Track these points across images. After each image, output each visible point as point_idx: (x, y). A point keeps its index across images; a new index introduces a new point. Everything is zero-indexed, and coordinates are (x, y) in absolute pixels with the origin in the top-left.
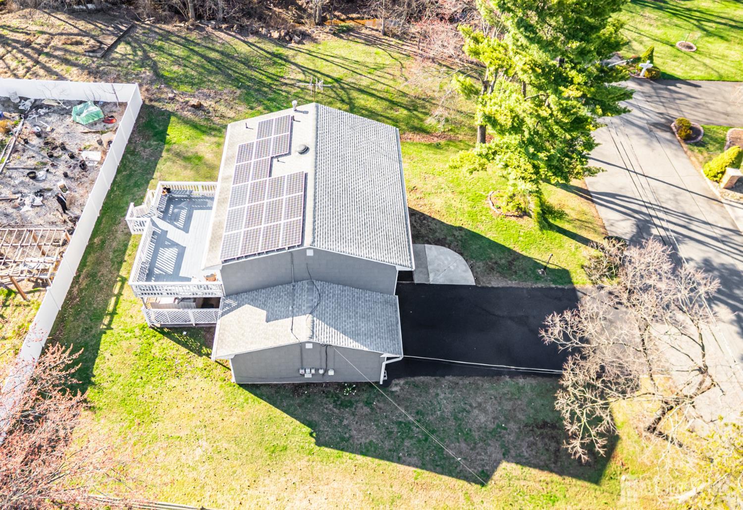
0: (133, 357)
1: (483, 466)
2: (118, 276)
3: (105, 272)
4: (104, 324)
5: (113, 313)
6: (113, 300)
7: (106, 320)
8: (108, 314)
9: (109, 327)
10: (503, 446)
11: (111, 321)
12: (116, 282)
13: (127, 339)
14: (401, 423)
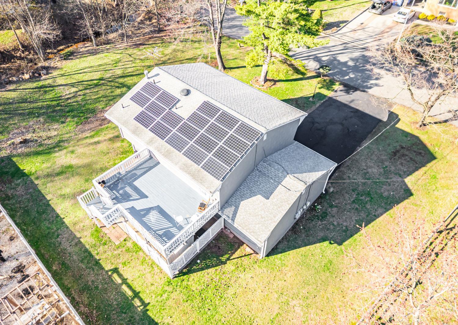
0: (187, 304)
1: (401, 188)
2: (107, 272)
3: (93, 278)
4: (139, 307)
5: (136, 295)
6: (124, 287)
7: (137, 303)
8: (133, 299)
9: (145, 305)
10: (396, 174)
11: (141, 300)
12: (110, 277)
13: (167, 299)
14: (354, 201)
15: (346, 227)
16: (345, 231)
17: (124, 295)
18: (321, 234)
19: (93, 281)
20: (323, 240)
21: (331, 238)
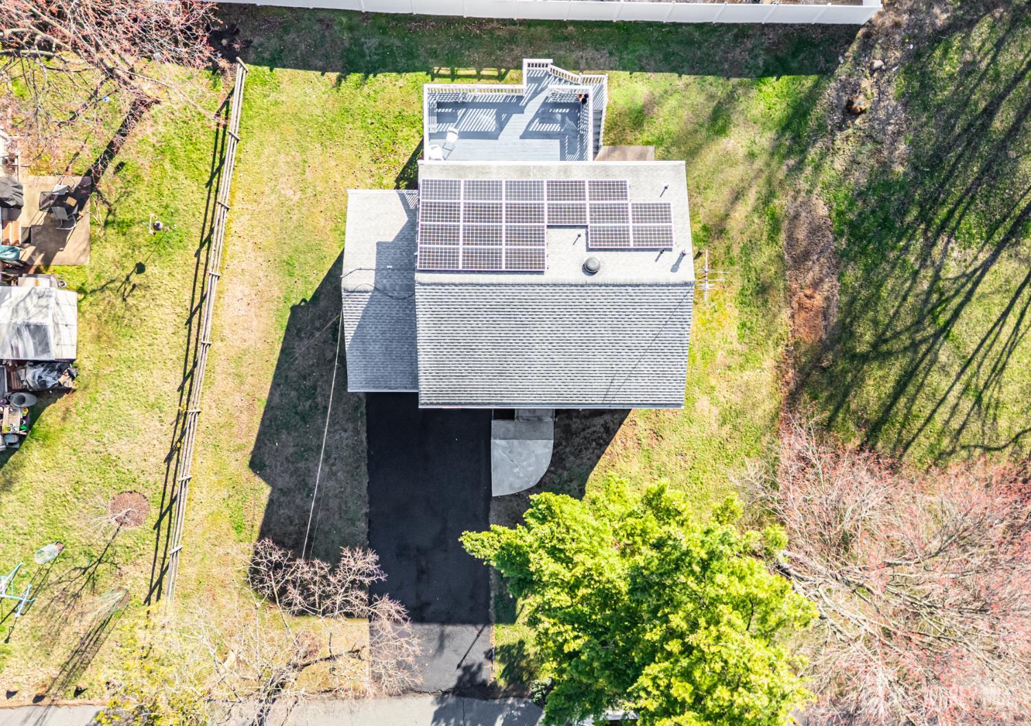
2: (508, 69)
4: (439, 70)
5: (454, 76)
7: (445, 71)
8: (453, 70)
9: (435, 76)
11: (444, 76)
12: (499, 68)
15: (301, 339)
16: (299, 331)
17: (466, 66)
18: (323, 303)
19: (513, 50)
20: (315, 297)
21: (308, 308)
